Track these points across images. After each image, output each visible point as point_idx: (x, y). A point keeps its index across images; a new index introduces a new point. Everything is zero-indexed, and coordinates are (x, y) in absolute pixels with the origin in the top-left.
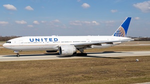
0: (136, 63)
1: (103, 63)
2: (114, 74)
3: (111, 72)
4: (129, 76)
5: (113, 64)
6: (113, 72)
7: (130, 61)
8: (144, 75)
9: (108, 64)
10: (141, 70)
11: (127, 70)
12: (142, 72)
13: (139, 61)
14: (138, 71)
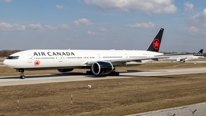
0: (87, 91)
1: (37, 92)
2: (54, 109)
3: (50, 107)
4: (77, 112)
5: (53, 93)
6: (53, 107)
7: (79, 89)
8: (100, 109)
9: (45, 94)
10: (95, 102)
11: (74, 103)
12: (96, 104)
13: (92, 88)
14: (91, 103)
